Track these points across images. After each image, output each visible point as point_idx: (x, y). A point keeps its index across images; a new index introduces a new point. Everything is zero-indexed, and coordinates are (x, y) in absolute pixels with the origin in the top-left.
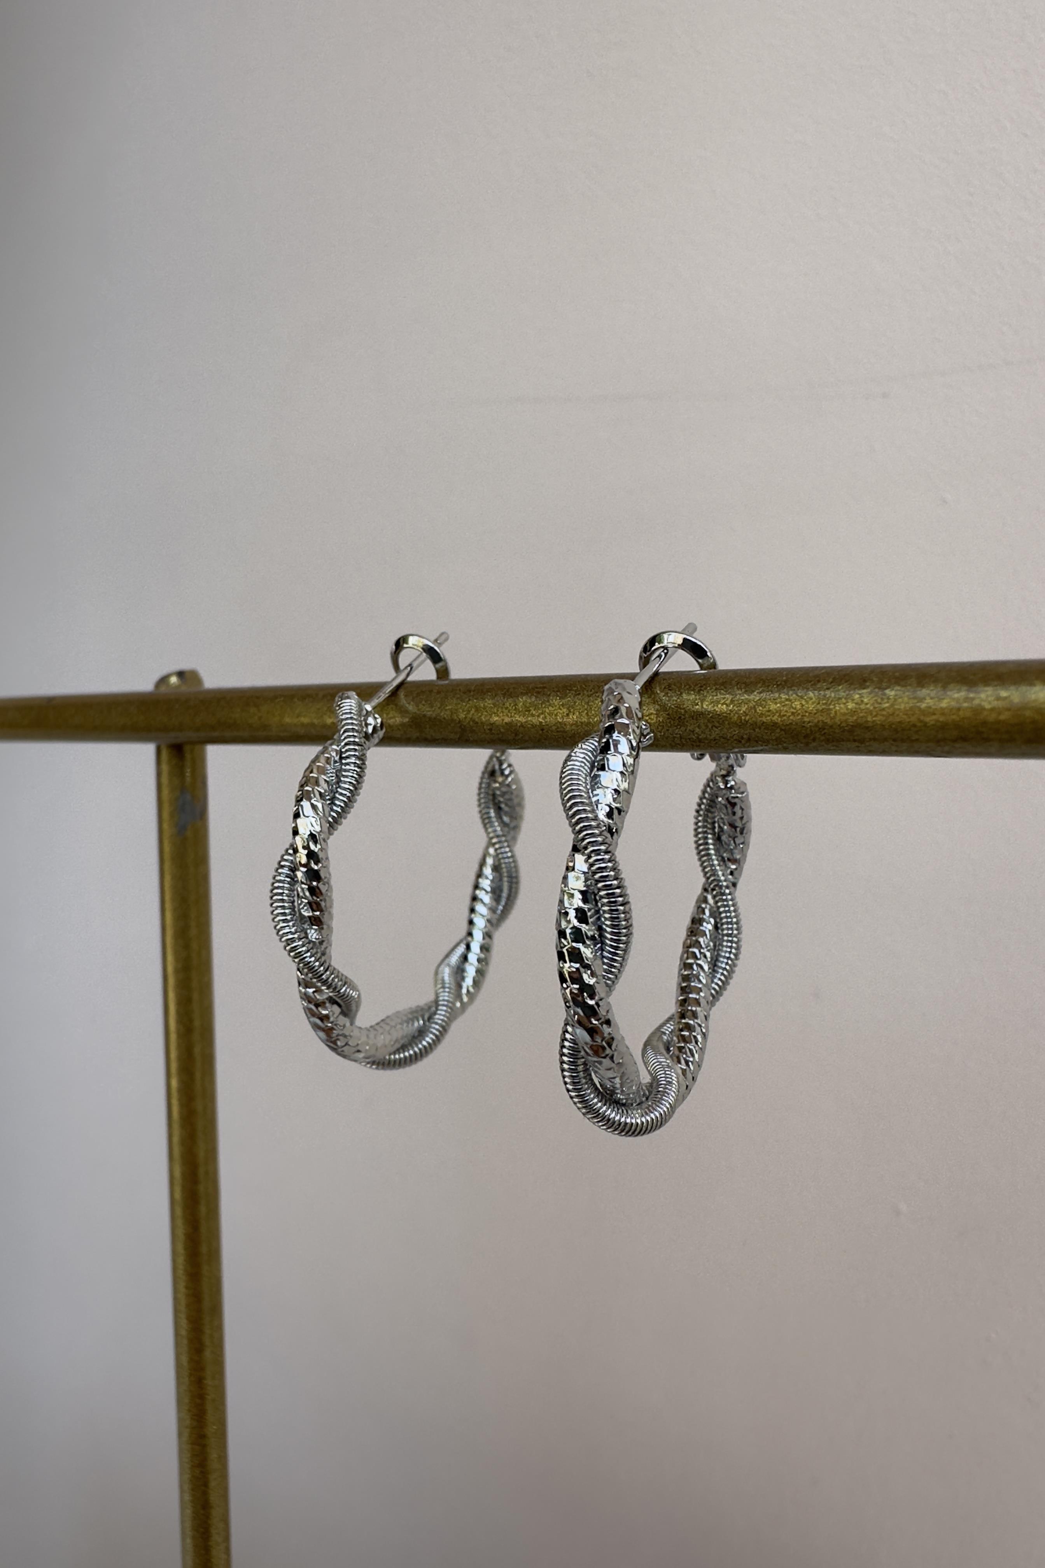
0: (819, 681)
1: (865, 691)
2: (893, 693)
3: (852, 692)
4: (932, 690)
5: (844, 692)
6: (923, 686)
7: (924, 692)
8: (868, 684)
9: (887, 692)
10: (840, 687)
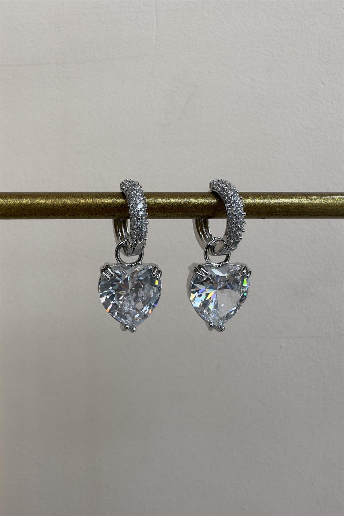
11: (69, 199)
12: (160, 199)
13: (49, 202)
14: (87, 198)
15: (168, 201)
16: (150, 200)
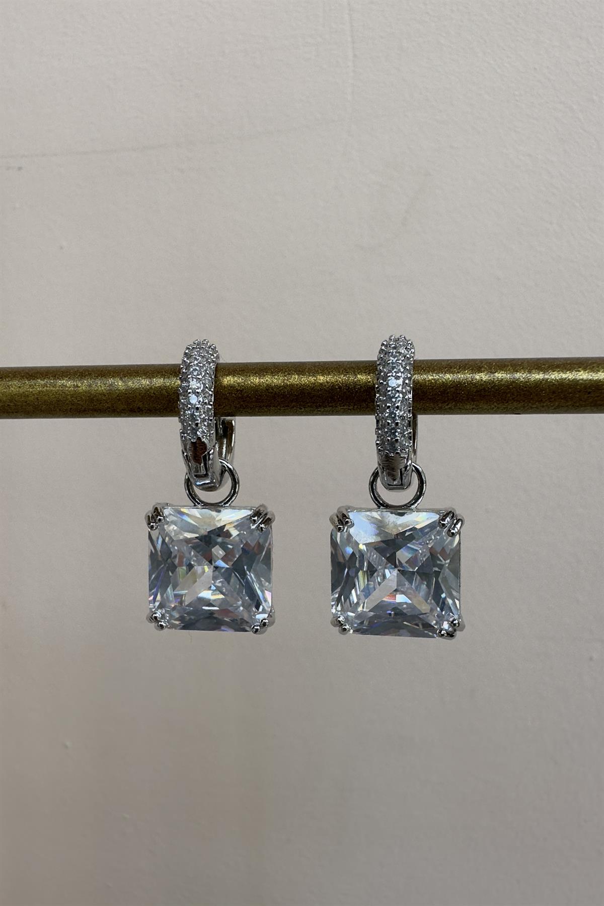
0: (451, 368)
1: (482, 374)
2: (500, 375)
3: (474, 375)
4: (523, 374)
5: (469, 374)
6: (517, 371)
7: (518, 375)
8: (483, 369)
9: (496, 375)
10: (466, 371)
11: (121, 380)
15: (312, 379)
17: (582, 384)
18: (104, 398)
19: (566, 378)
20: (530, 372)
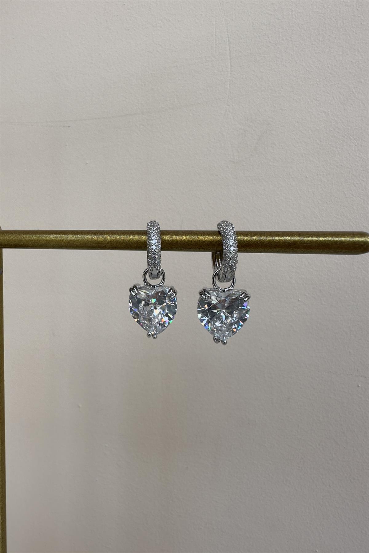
2: (255, 238)
6: (262, 236)
7: (262, 238)
9: (253, 237)
11: (109, 236)
12: (175, 236)
13: (95, 238)
14: (121, 235)
15: (181, 238)
16: (167, 236)
17: (287, 242)
18: (102, 243)
19: (281, 240)
20: (267, 237)
